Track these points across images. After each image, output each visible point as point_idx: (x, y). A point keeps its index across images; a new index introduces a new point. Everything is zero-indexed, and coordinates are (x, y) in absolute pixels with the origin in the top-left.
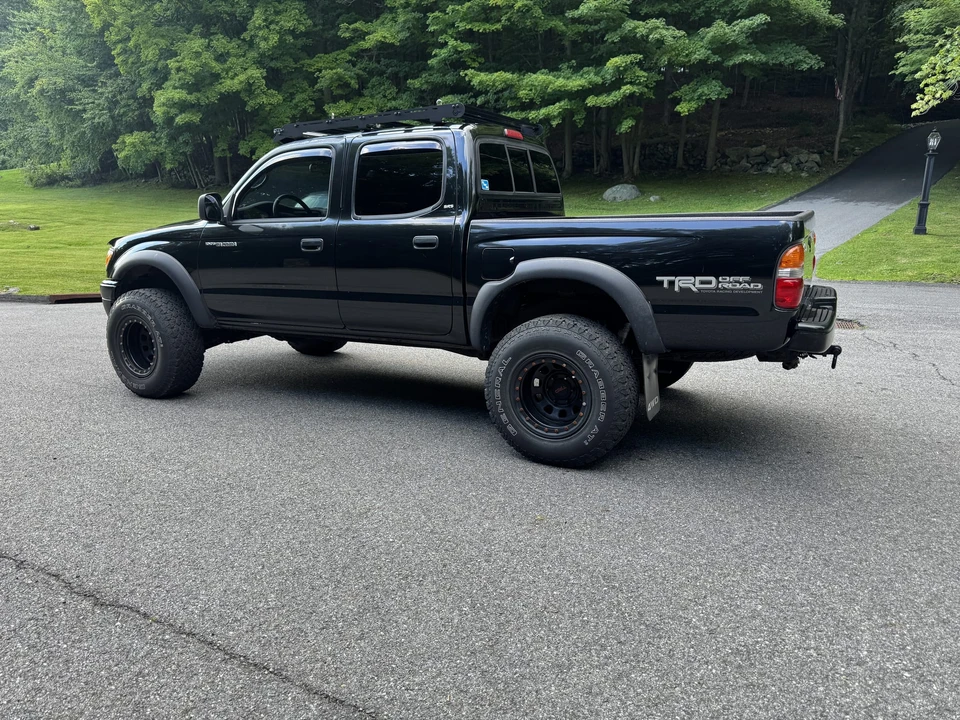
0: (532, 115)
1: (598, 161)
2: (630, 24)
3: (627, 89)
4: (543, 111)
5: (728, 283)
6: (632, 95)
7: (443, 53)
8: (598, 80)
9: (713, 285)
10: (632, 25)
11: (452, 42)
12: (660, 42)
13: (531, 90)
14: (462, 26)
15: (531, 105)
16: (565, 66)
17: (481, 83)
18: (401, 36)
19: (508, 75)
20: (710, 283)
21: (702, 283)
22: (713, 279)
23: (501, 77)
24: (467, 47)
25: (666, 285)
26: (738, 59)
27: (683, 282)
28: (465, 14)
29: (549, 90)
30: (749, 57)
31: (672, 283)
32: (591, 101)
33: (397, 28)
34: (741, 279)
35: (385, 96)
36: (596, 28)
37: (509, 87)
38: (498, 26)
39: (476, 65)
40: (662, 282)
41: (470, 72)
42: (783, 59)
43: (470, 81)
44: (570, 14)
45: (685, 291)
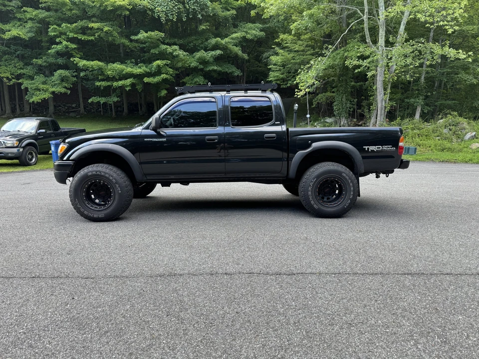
0: (115, 84)
1: (141, 108)
2: (164, 47)
3: (164, 76)
4: (121, 83)
5: (385, 148)
6: (166, 79)
7: (59, 47)
8: (148, 70)
9: (381, 149)
10: (165, 47)
11: (65, 43)
12: (177, 56)
13: (113, 72)
14: (71, 35)
15: (114, 79)
16: (129, 62)
17: (84, 65)
18: (30, 35)
19: (100, 63)
20: (380, 148)
21: (378, 148)
22: (381, 147)
23: (96, 64)
24: (74, 46)
25: (366, 149)
26: (211, 68)
27: (372, 148)
28: (73, 29)
29: (124, 72)
30: (215, 68)
31: (368, 149)
32: (146, 80)
33: (26, 30)
34: (389, 146)
35: (15, 67)
36: (144, 45)
37: (100, 69)
38: (92, 38)
39: (79, 56)
40: (365, 148)
41: (76, 59)
42: (227, 70)
43: (77, 64)
44: (133, 37)
45: (373, 151)
